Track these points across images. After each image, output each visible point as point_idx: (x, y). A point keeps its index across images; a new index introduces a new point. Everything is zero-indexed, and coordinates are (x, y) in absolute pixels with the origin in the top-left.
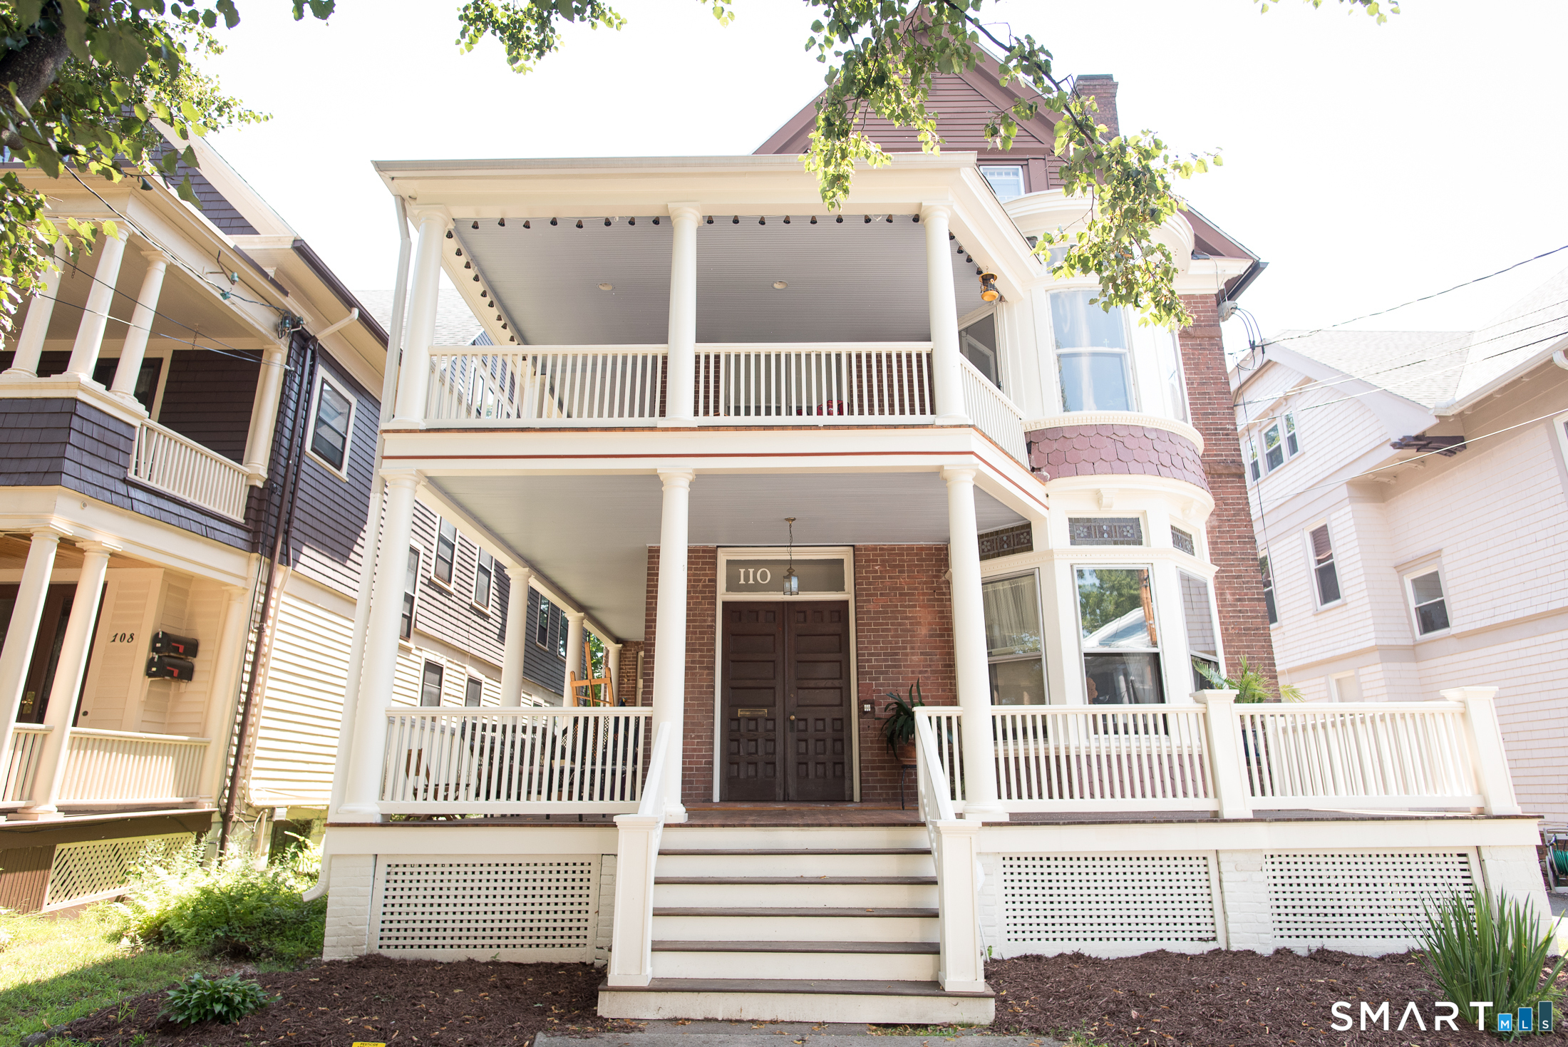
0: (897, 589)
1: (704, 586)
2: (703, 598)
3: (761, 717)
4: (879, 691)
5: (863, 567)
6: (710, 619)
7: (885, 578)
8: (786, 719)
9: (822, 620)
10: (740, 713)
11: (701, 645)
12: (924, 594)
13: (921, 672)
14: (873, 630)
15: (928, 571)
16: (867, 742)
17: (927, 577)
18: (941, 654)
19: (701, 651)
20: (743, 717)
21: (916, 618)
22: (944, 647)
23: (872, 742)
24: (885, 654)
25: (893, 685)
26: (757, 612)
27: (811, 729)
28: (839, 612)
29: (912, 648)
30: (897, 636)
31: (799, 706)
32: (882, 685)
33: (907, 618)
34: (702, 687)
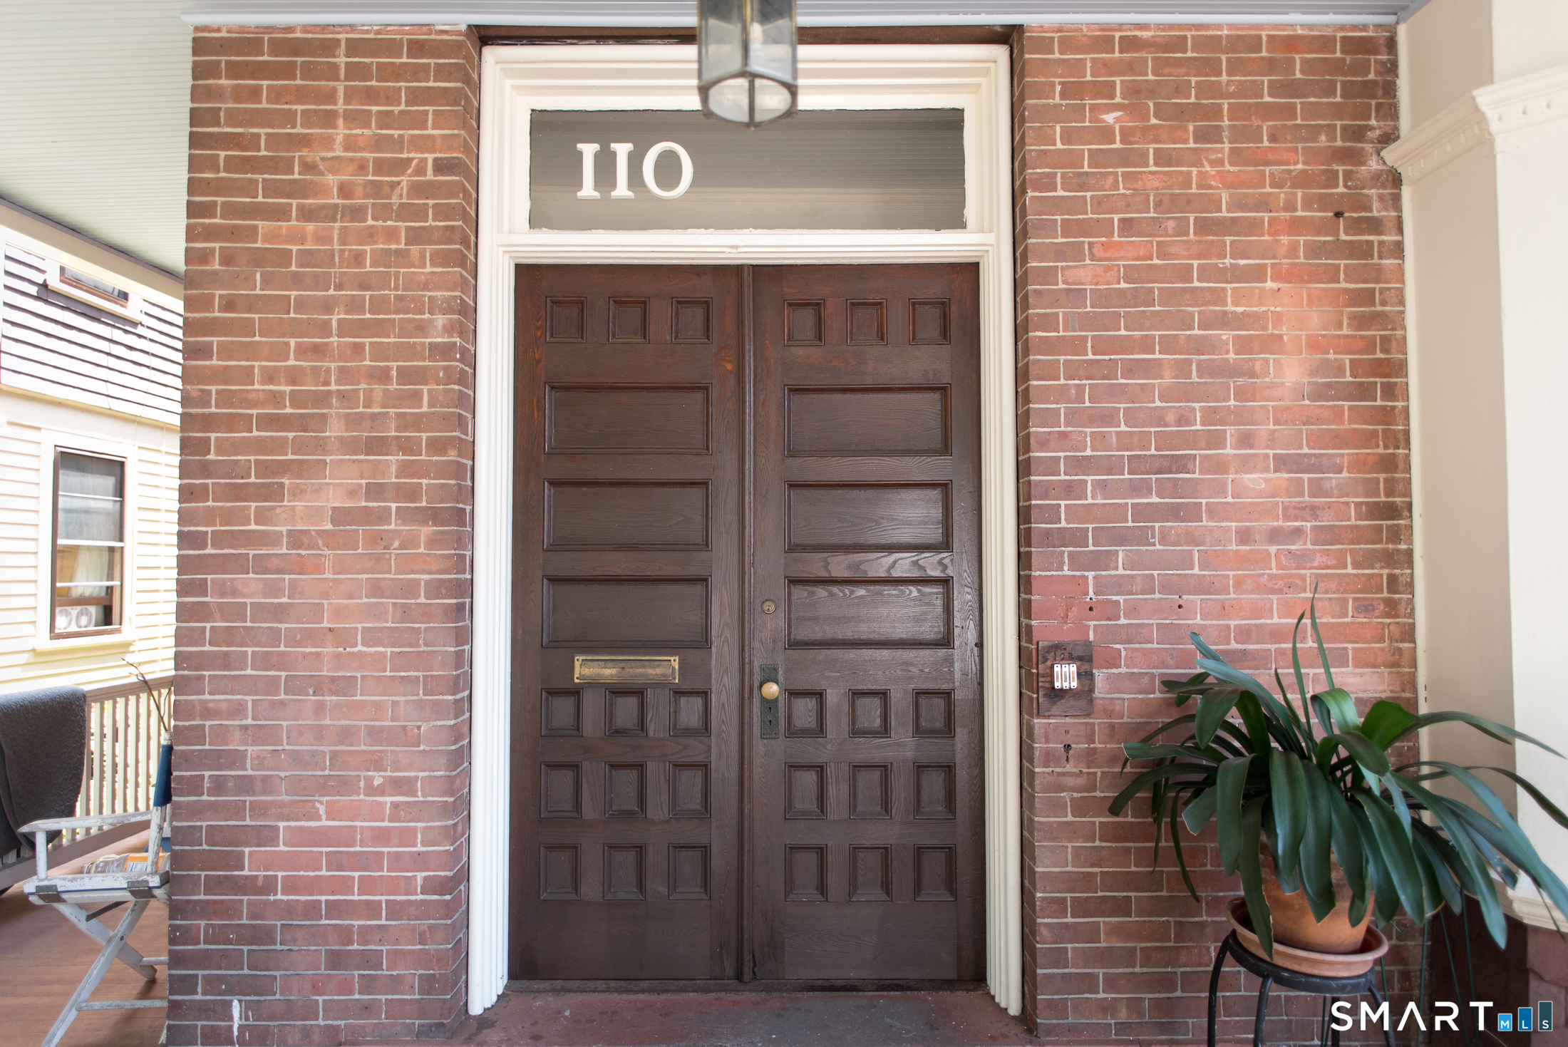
0: (1189, 202)
1: (419, 189)
2: (416, 237)
3: (658, 685)
4: (1111, 611)
5: (1055, 114)
6: (440, 320)
7: (1142, 159)
8: (746, 692)
9: (881, 336)
10: (584, 669)
11: (405, 422)
12: (1296, 226)
13: (1275, 536)
14: (1090, 370)
15: (1314, 131)
16: (1058, 808)
17: (1312, 156)
18: (1357, 465)
19: (408, 447)
20: (594, 684)
21: (1260, 319)
22: (1368, 439)
23: (1080, 807)
24: (1137, 464)
25: (1166, 587)
26: (644, 304)
27: (837, 726)
28: (944, 306)
29: (1246, 440)
30: (1185, 393)
31: (794, 645)
32: (1120, 585)
33: (1224, 321)
34: (410, 589)
